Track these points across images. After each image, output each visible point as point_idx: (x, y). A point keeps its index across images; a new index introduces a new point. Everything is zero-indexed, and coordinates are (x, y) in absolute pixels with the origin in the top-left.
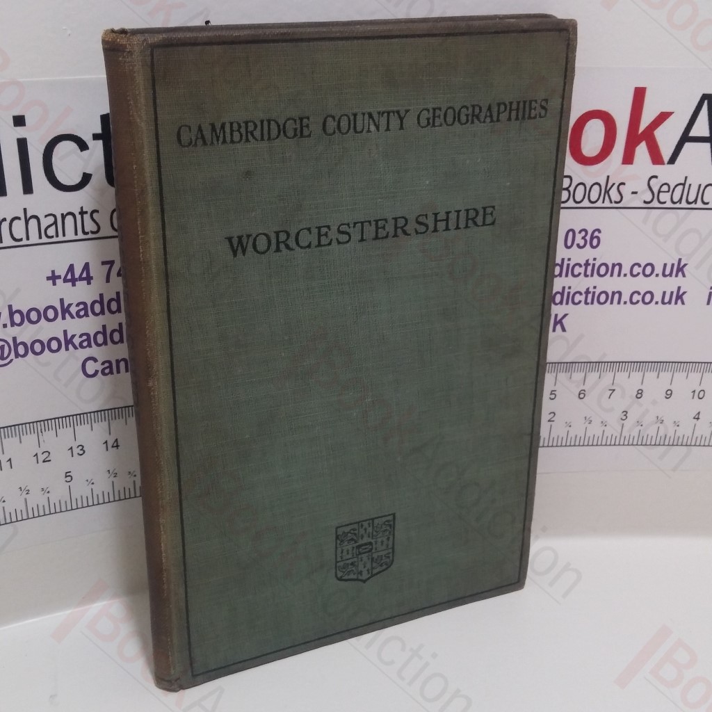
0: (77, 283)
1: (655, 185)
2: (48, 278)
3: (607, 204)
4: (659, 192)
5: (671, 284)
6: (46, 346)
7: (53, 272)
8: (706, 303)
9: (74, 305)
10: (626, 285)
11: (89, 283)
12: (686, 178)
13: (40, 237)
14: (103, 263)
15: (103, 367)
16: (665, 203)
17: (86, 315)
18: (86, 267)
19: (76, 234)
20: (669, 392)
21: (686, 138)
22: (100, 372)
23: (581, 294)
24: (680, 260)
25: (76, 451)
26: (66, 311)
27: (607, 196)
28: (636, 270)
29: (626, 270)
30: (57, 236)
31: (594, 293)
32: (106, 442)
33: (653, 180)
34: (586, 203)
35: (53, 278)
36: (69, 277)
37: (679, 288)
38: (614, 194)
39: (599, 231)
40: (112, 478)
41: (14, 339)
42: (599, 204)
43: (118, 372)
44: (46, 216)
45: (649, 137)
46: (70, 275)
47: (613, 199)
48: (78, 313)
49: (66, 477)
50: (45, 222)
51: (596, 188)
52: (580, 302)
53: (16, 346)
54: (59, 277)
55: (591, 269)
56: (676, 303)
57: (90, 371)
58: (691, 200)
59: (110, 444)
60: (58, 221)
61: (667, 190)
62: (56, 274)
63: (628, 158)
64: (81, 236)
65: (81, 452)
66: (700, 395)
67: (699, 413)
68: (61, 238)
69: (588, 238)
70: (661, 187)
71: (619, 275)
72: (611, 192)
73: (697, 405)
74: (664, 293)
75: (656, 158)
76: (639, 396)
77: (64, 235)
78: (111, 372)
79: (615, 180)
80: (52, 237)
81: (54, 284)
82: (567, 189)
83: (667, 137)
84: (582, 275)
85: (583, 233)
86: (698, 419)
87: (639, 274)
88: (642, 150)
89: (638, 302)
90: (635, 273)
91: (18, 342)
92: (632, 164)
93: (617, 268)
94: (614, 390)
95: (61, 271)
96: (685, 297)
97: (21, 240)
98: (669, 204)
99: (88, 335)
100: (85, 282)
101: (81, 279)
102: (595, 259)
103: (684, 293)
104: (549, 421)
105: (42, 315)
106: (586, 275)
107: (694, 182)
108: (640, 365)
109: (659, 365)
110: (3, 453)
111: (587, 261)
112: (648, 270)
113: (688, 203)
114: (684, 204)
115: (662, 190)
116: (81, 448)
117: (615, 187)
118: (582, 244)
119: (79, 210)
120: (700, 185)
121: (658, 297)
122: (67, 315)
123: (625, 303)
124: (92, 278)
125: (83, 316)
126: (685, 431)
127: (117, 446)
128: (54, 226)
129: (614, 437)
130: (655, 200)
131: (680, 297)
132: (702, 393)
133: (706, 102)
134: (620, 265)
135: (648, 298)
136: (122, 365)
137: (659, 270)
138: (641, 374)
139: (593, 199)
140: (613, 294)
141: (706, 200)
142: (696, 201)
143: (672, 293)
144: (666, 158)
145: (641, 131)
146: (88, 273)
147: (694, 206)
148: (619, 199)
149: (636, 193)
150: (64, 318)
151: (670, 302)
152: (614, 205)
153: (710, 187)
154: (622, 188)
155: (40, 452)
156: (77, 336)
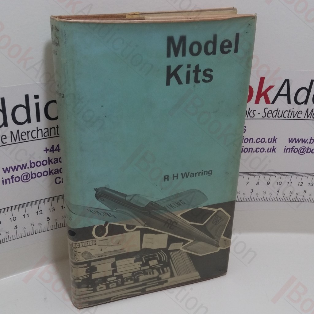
0: (55, 152)
1: (267, 111)
2: (44, 151)
3: (249, 117)
4: (268, 113)
5: (271, 145)
6: (42, 174)
7: (46, 148)
8: (283, 152)
9: (53, 159)
10: (254, 146)
11: (59, 151)
12: (278, 108)
13: (42, 137)
17: (57, 162)
18: (58, 146)
19: (55, 135)
20: (268, 183)
21: (278, 94)
24: (275, 137)
26: (50, 161)
27: (249, 115)
29: (255, 140)
30: (48, 136)
31: (243, 148)
32: (62, 206)
33: (266, 109)
35: (46, 150)
36: (52, 150)
37: (274, 147)
38: (252, 114)
39: (246, 127)
40: (64, 219)
41: (31, 172)
42: (246, 118)
44: (44, 129)
45: (265, 94)
48: (54, 162)
49: (48, 219)
53: (32, 174)
54: (48, 150)
56: (272, 152)
57: (58, 182)
58: (279, 116)
60: (49, 130)
61: (271, 112)
63: (257, 102)
64: (57, 135)
65: (53, 210)
66: (280, 184)
67: (279, 190)
68: (49, 136)
70: (269, 111)
71: (252, 142)
72: (250, 114)
73: (278, 187)
74: (268, 148)
75: (267, 101)
76: (257, 184)
77: (51, 135)
79: (252, 109)
80: (46, 136)
81: (46, 152)
83: (271, 95)
86: (279, 192)
88: (262, 99)
89: (259, 151)
90: (258, 141)
92: (258, 104)
93: (251, 140)
94: (248, 182)
95: (49, 148)
96: (276, 150)
97: (35, 138)
98: (271, 118)
99: (57, 169)
100: (57, 151)
101: (56, 150)
102: (243, 137)
103: (276, 148)
105: (42, 163)
107: (281, 110)
108: (258, 173)
109: (266, 174)
110: (26, 212)
112: (262, 140)
113: (278, 117)
114: (277, 118)
116: (53, 208)
117: (252, 112)
119: (56, 126)
120: (283, 111)
121: (266, 150)
123: (254, 152)
125: (56, 163)
126: (274, 196)
128: (47, 132)
129: (248, 199)
130: (267, 116)
131: (274, 150)
133: (286, 82)
134: (253, 139)
135: (262, 150)
137: (267, 140)
138: (258, 177)
140: (250, 149)
141: (285, 116)
142: (281, 117)
143: (271, 148)
144: (271, 102)
145: (262, 92)
146: (59, 148)
147: (280, 118)
148: (253, 116)
149: (259, 114)
150: (49, 164)
151: (270, 152)
152: (251, 118)
153: (286, 112)
154: (254, 112)
155: (38, 211)
156: (54, 170)
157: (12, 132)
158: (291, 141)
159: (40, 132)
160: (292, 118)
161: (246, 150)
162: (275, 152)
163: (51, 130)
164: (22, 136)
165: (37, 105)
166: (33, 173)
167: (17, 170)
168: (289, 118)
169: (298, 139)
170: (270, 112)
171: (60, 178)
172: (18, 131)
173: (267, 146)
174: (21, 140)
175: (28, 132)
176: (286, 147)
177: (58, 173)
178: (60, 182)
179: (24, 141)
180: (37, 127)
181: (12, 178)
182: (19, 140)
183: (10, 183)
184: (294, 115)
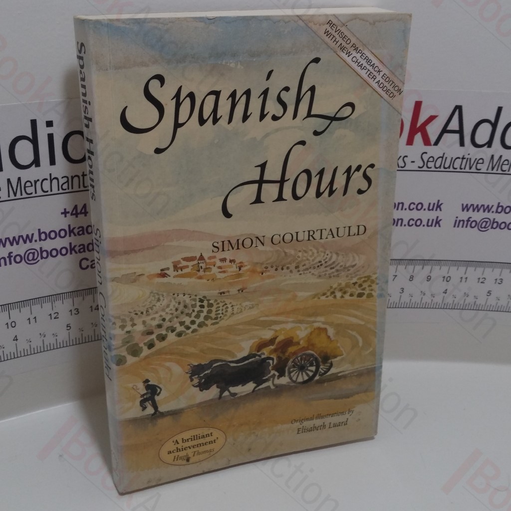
0: (79, 216)
1: (425, 157)
2: (62, 213)
4: (428, 161)
5: (433, 215)
6: (59, 252)
7: (65, 209)
8: (453, 226)
9: (76, 228)
10: (406, 215)
11: (86, 215)
12: (444, 154)
13: (59, 190)
16: (431, 168)
17: (83, 234)
18: (85, 206)
19: (79, 187)
20: (429, 278)
21: (445, 130)
22: (90, 267)
24: (439, 201)
26: (71, 231)
28: (412, 206)
29: (406, 206)
30: (68, 189)
32: (91, 307)
33: (424, 154)
35: (65, 213)
36: (74, 212)
37: (438, 217)
38: (401, 163)
40: (94, 327)
41: (41, 248)
44: (62, 178)
45: (423, 130)
47: (400, 166)
48: (78, 233)
49: (67, 327)
53: (42, 252)
54: (68, 212)
56: (435, 226)
57: (84, 266)
58: (446, 166)
59: (93, 309)
60: (69, 180)
62: (67, 211)
63: (410, 142)
64: (82, 188)
65: (77, 313)
66: (448, 279)
67: (446, 290)
68: (70, 190)
70: (429, 158)
71: (402, 209)
72: (399, 161)
73: (445, 285)
75: (427, 142)
76: (411, 279)
77: (72, 188)
79: (402, 154)
80: (66, 189)
81: (66, 216)
83: (433, 130)
86: (446, 293)
87: (413, 209)
88: (418, 137)
89: (413, 225)
90: (411, 208)
91: (43, 250)
92: (412, 145)
93: (401, 205)
94: (396, 276)
95: (69, 209)
96: (441, 222)
97: (47, 191)
98: (433, 169)
99: (83, 245)
100: (83, 215)
101: (81, 213)
103: (441, 220)
105: (58, 234)
107: (449, 155)
108: (412, 261)
109: (424, 262)
110: (31, 314)
112: (419, 206)
113: (445, 168)
114: (442, 169)
116: (76, 310)
117: (401, 158)
119: (82, 174)
121: (425, 222)
122: (72, 234)
123: (405, 225)
124: (87, 213)
125: (81, 235)
126: (438, 299)
128: (67, 183)
129: (395, 303)
130: (426, 166)
131: (438, 222)
133: (457, 110)
134: (403, 203)
135: (419, 223)
137: (426, 206)
138: (413, 266)
140: (398, 220)
141: (455, 167)
142: (449, 167)
143: (433, 220)
144: (433, 142)
145: (418, 126)
146: (85, 210)
147: (448, 170)
148: (403, 165)
149: (414, 162)
150: (70, 236)
151: (431, 226)
152: (400, 169)
153: (458, 159)
154: (405, 159)
155: (52, 313)
156: (77, 246)
157: (9, 180)
158: (465, 208)
159: (55, 182)
160: (467, 169)
163: (74, 180)
164: (25, 187)
165: (51, 137)
167: (18, 243)
168: (463, 170)
169: (478, 205)
170: (431, 159)
171: (87, 259)
172: (19, 179)
173: (426, 215)
174: (24, 195)
175: (36, 182)
176: (457, 217)
177: (84, 251)
178: (88, 267)
179: (30, 196)
180: (50, 174)
181: (10, 256)
182: (21, 195)
183: (6, 264)
184: (471, 166)
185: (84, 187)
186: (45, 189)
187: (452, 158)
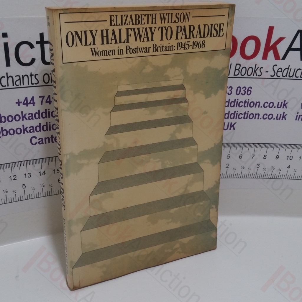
1: (276, 69)
2: (16, 103)
3: (255, 76)
4: (278, 72)
5: (280, 111)
6: (15, 132)
7: (19, 100)
8: (295, 119)
9: (27, 114)
10: (261, 111)
11: (34, 105)
12: (289, 66)
13: (13, 85)
14: (40, 97)
15: (39, 141)
17: (32, 119)
18: (33, 98)
19: (28, 84)
20: (277, 157)
21: (290, 49)
22: (38, 143)
23: (242, 114)
24: (285, 101)
25: (27, 175)
26: (24, 117)
27: (255, 73)
29: (262, 104)
30: (20, 85)
31: (248, 114)
32: (40, 172)
33: (275, 66)
34: (246, 76)
35: (19, 103)
36: (25, 102)
37: (284, 113)
38: (258, 73)
39: (251, 88)
40: (42, 187)
42: (252, 76)
43: (46, 143)
44: (16, 76)
45: (274, 48)
46: (26, 101)
47: (258, 74)
48: (29, 117)
49: (23, 186)
50: (16, 79)
51: (251, 69)
52: (242, 118)
53: (3, 131)
54: (21, 102)
55: (247, 104)
56: (282, 119)
57: (34, 142)
58: (291, 75)
59: (42, 173)
60: (21, 78)
61: (281, 71)
63: (265, 57)
64: (30, 85)
65: (30, 176)
66: (290, 158)
67: (290, 166)
68: (22, 86)
69: (246, 91)
70: (278, 69)
71: (259, 107)
72: (257, 71)
73: (289, 162)
74: (278, 115)
75: (277, 57)
77: (23, 84)
78: (43, 143)
79: (259, 66)
80: (18, 85)
81: (19, 105)
82: (238, 70)
83: (282, 48)
84: (243, 106)
85: (244, 89)
86: (289, 168)
87: (267, 106)
88: (271, 54)
89: (266, 118)
90: (265, 106)
92: (266, 59)
93: (258, 104)
94: (254, 155)
95: (22, 100)
97: (5, 86)
98: (281, 77)
99: (33, 127)
100: (32, 105)
101: (30, 103)
102: (249, 100)
103: (286, 115)
104: (226, 167)
105: (14, 118)
106: (245, 107)
107: (293, 67)
108: (266, 145)
109: (274, 145)
111: (246, 100)
112: (271, 105)
113: (289, 76)
114: (288, 77)
115: (279, 71)
116: (29, 174)
117: (259, 69)
118: (243, 93)
119: (30, 74)
121: (275, 117)
123: (261, 119)
124: (35, 103)
125: (31, 119)
126: (284, 172)
127: (45, 174)
128: (19, 80)
129: (253, 175)
130: (276, 75)
131: (284, 117)
132: (291, 157)
133: (299, 33)
134: (259, 103)
135: (270, 117)
136: (47, 140)
137: (276, 105)
138: (266, 149)
139: (249, 74)
140: (256, 114)
141: (297, 76)
142: (293, 76)
143: (281, 115)
144: (281, 57)
145: (271, 45)
146: (33, 101)
147: (292, 78)
148: (260, 74)
149: (267, 72)
150: (23, 120)
151: (280, 119)
152: (258, 77)
153: (299, 70)
154: (262, 69)
155: (12, 176)
156: (28, 128)
159: (11, 79)
161: (251, 116)
162: (285, 119)
163: (24, 78)
166: (3, 129)
171: (36, 138)
173: (276, 111)
176: (298, 113)
177: (34, 131)
185: (32, 84)
186: (3, 85)
187: (295, 69)
